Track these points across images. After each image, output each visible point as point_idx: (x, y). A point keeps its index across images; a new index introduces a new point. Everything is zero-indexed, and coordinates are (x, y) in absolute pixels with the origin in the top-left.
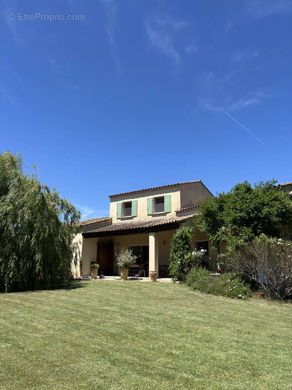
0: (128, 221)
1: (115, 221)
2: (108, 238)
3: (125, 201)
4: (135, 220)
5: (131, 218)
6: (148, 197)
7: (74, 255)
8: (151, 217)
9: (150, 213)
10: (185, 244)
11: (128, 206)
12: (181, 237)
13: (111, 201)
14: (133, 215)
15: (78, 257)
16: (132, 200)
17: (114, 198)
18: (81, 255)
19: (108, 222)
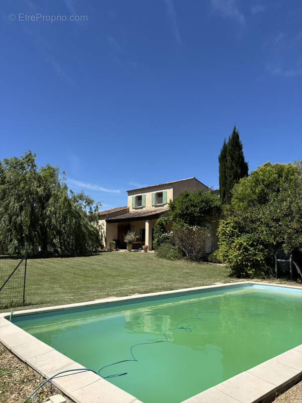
0: (140, 210)
1: (132, 210)
2: (126, 223)
3: (138, 195)
4: (144, 209)
5: (142, 208)
6: (153, 192)
7: (100, 234)
8: (154, 207)
9: (154, 204)
10: (161, 229)
11: (139, 199)
12: (159, 224)
13: (129, 195)
14: (143, 205)
15: (103, 235)
16: (142, 194)
17: (130, 193)
18: (105, 234)
19: (126, 211)
